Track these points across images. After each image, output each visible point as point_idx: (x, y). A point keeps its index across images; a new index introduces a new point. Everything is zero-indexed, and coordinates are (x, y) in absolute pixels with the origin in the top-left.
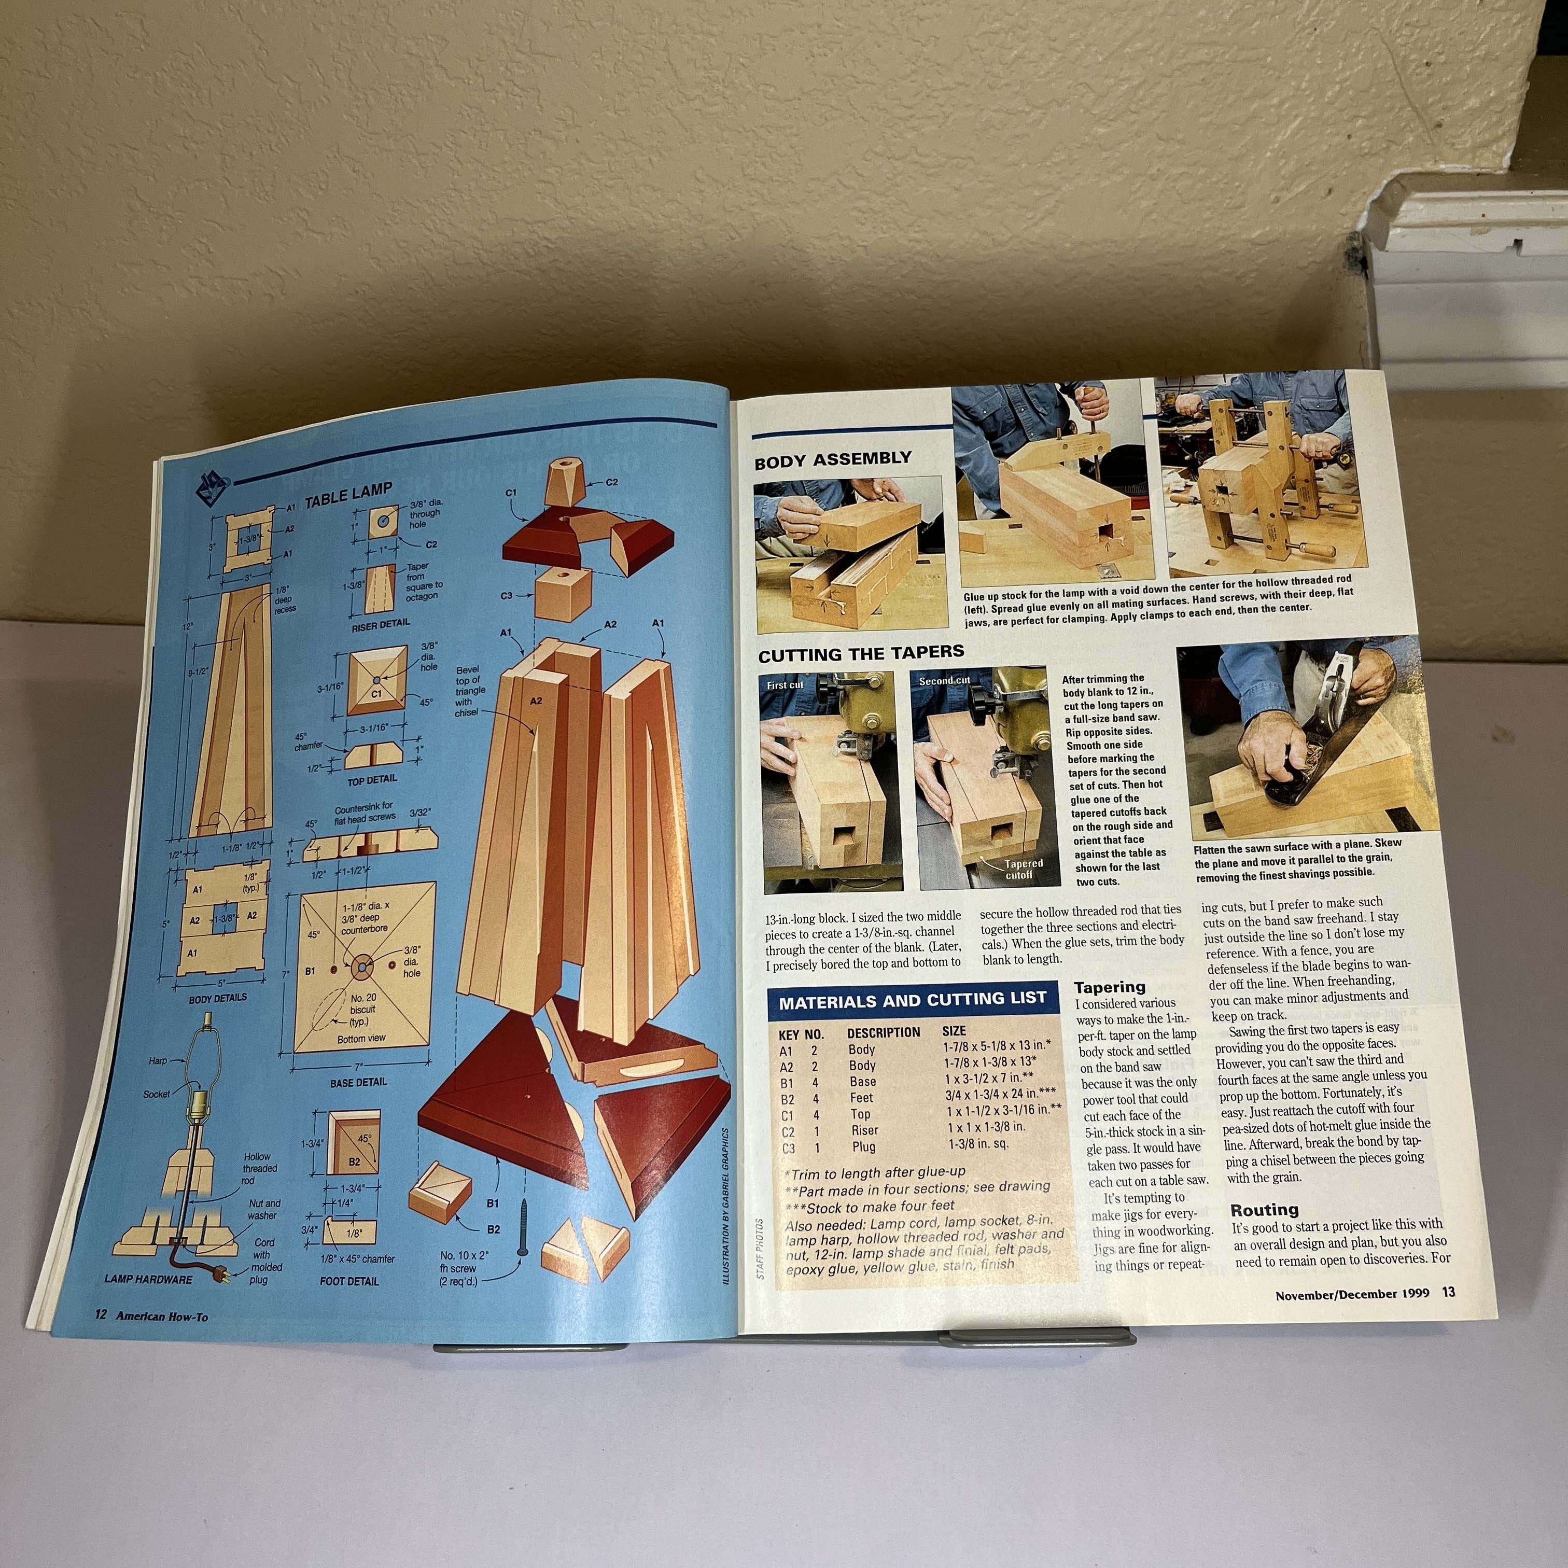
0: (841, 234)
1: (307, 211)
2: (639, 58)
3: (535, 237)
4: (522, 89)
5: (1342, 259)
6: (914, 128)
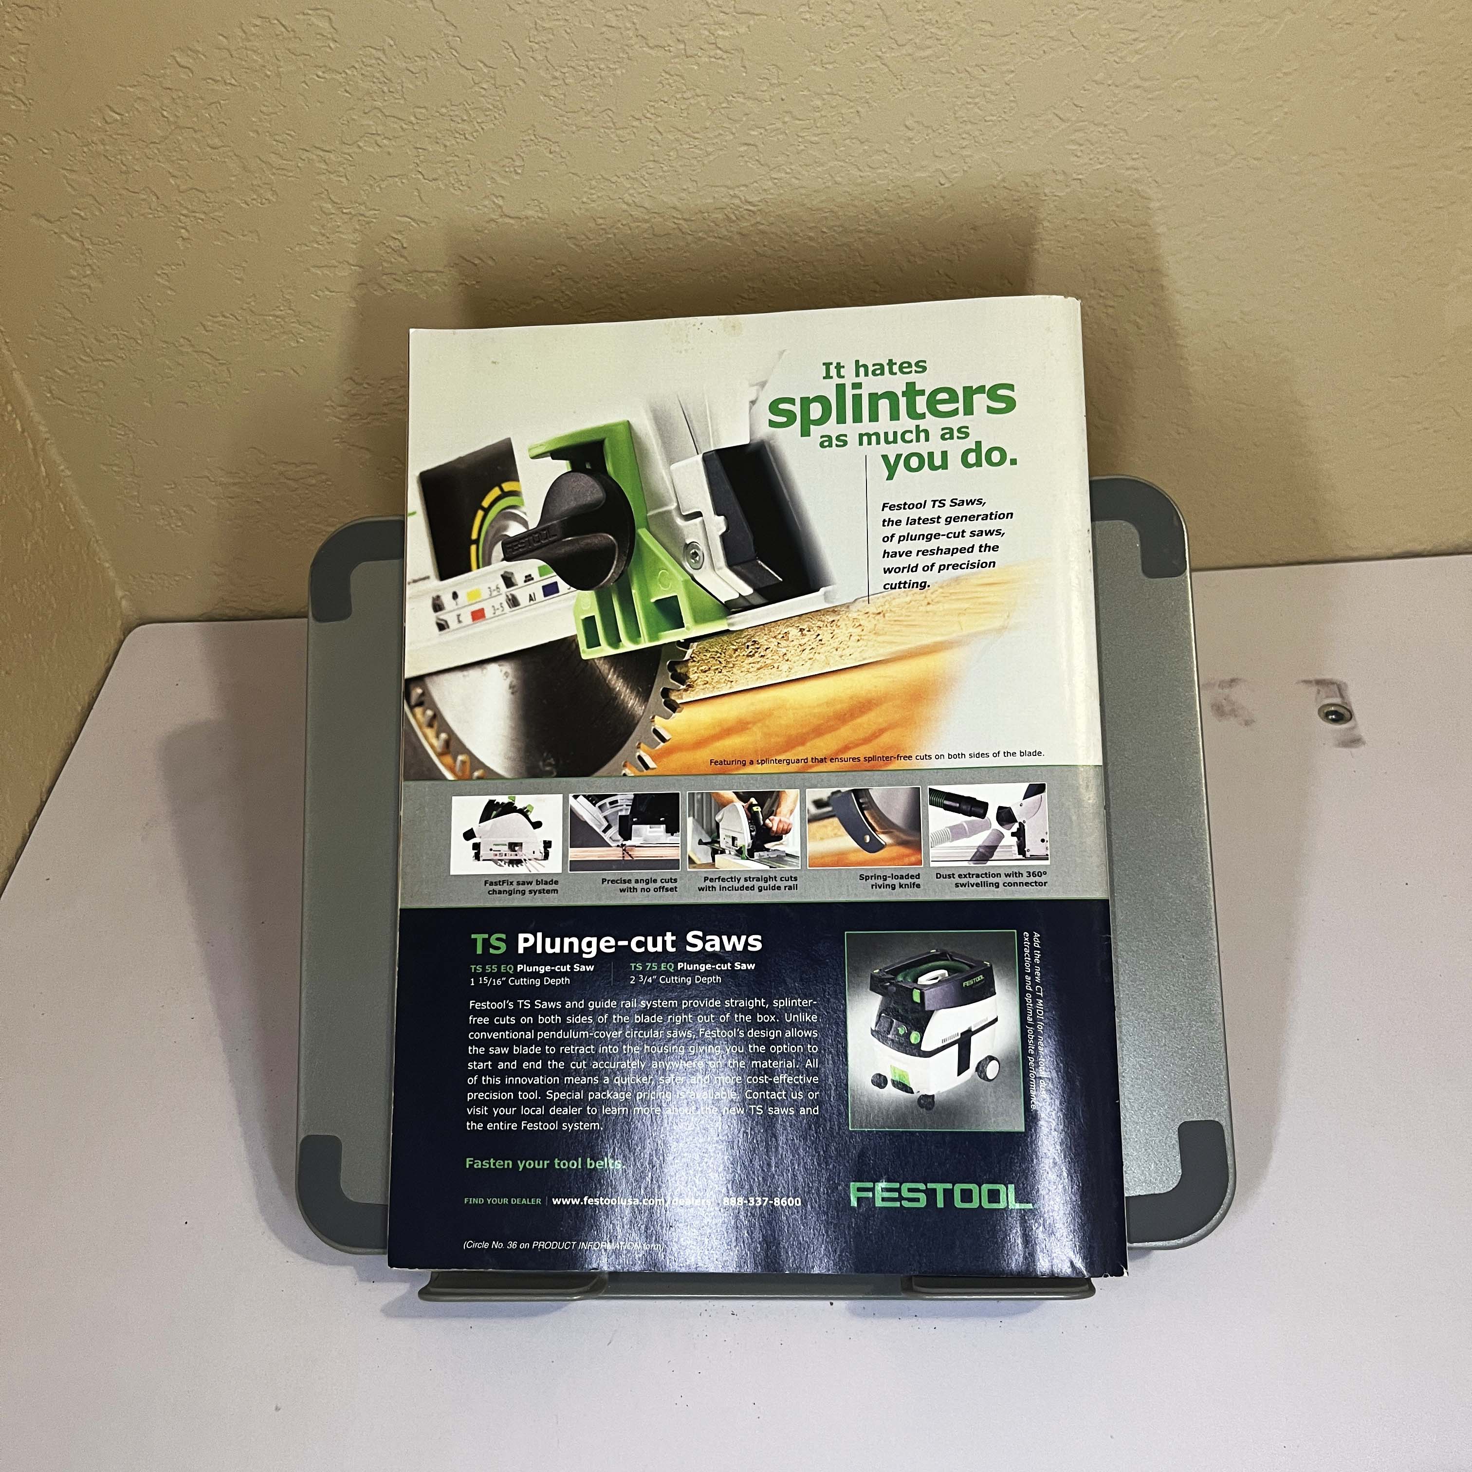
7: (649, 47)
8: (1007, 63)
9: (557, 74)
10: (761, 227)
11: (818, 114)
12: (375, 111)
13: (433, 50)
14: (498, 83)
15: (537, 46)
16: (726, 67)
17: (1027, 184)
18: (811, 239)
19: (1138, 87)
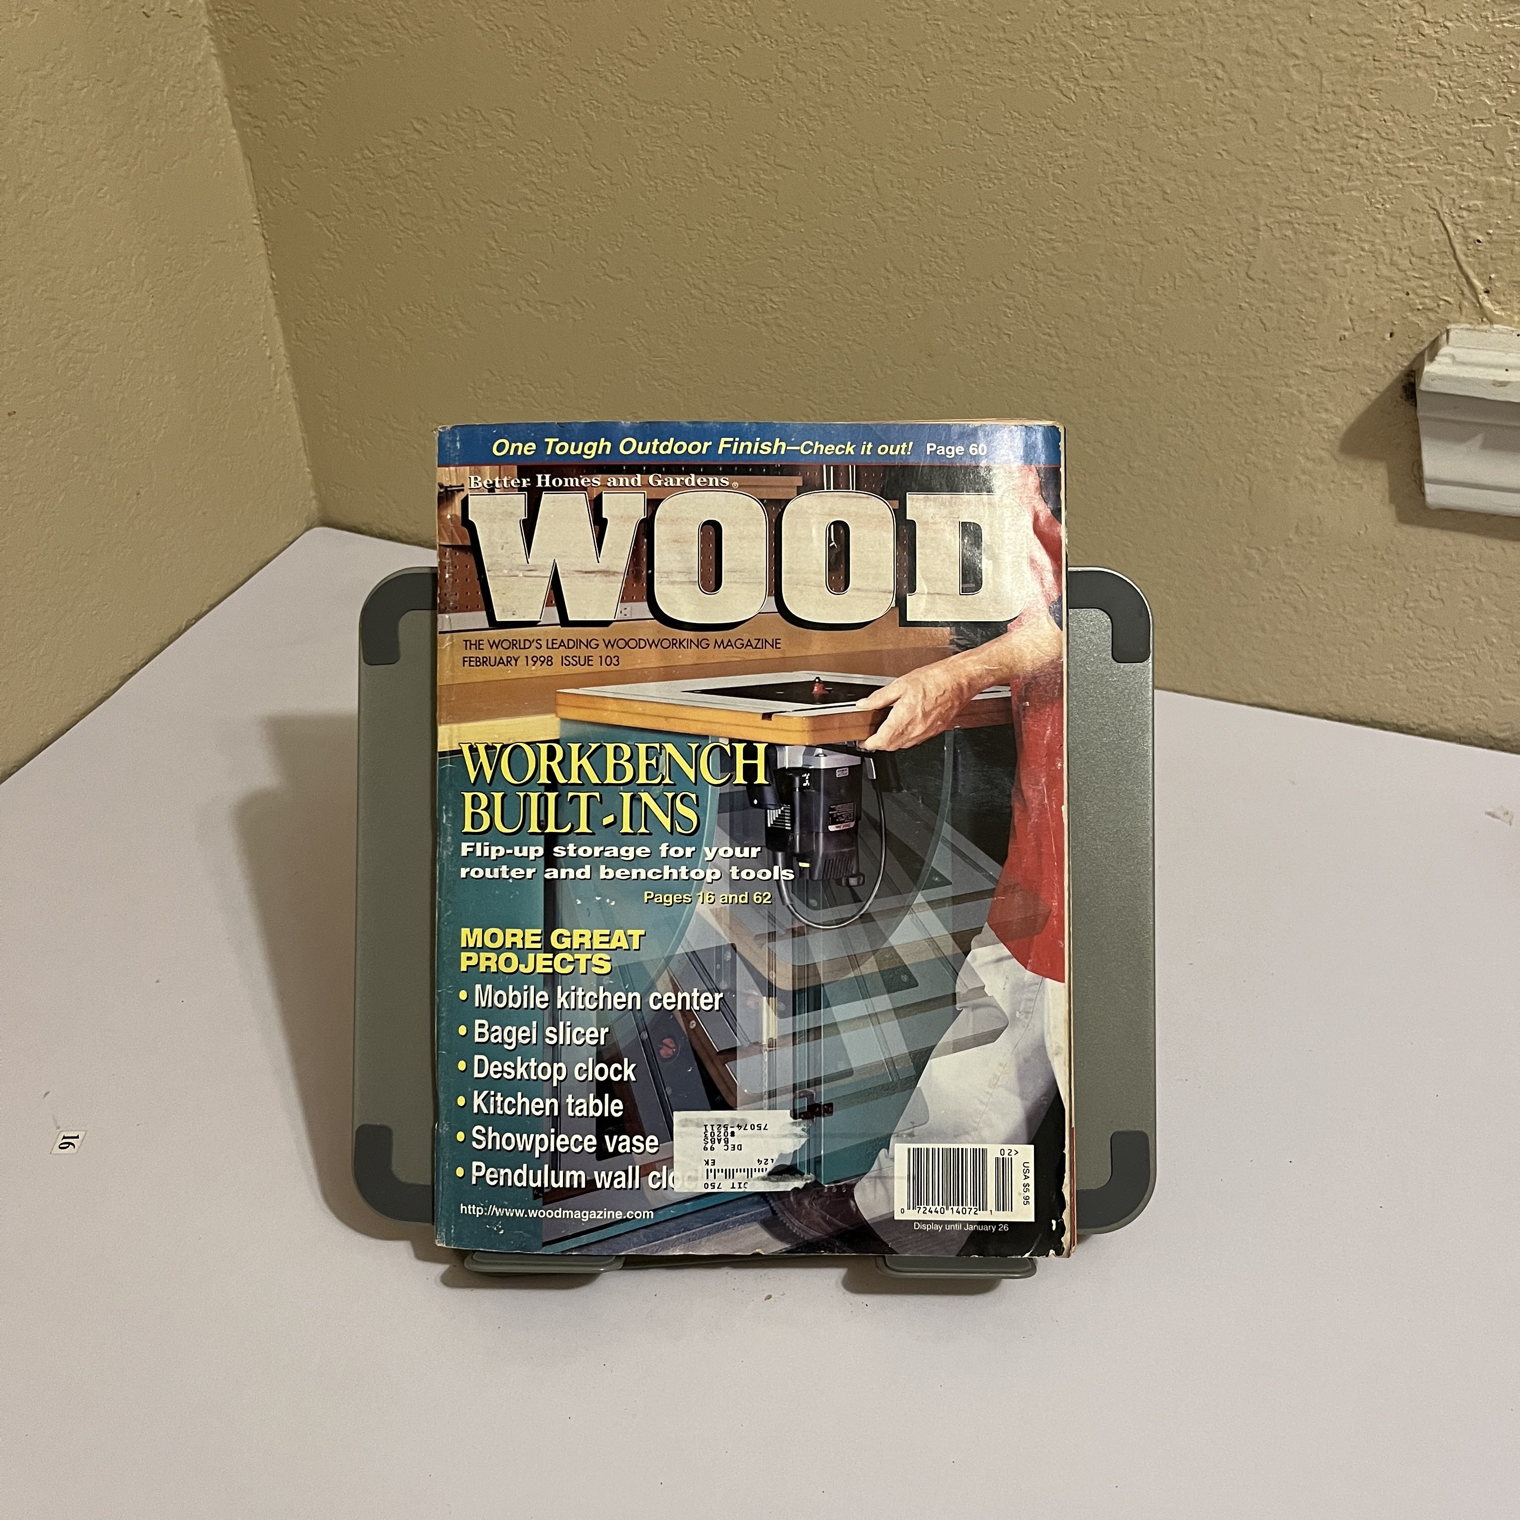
0: (992, 324)
1: (607, 262)
2: (852, 176)
3: (764, 299)
4: (766, 190)
5: (1399, 391)
6: (1054, 249)
7: (715, 176)
8: (959, 238)
9: (652, 183)
10: (778, 321)
11: (825, 247)
12: (532, 185)
13: (576, 152)
14: (614, 181)
15: (641, 162)
16: (764, 201)
17: (970, 329)
18: (813, 337)
19: (1054, 275)
